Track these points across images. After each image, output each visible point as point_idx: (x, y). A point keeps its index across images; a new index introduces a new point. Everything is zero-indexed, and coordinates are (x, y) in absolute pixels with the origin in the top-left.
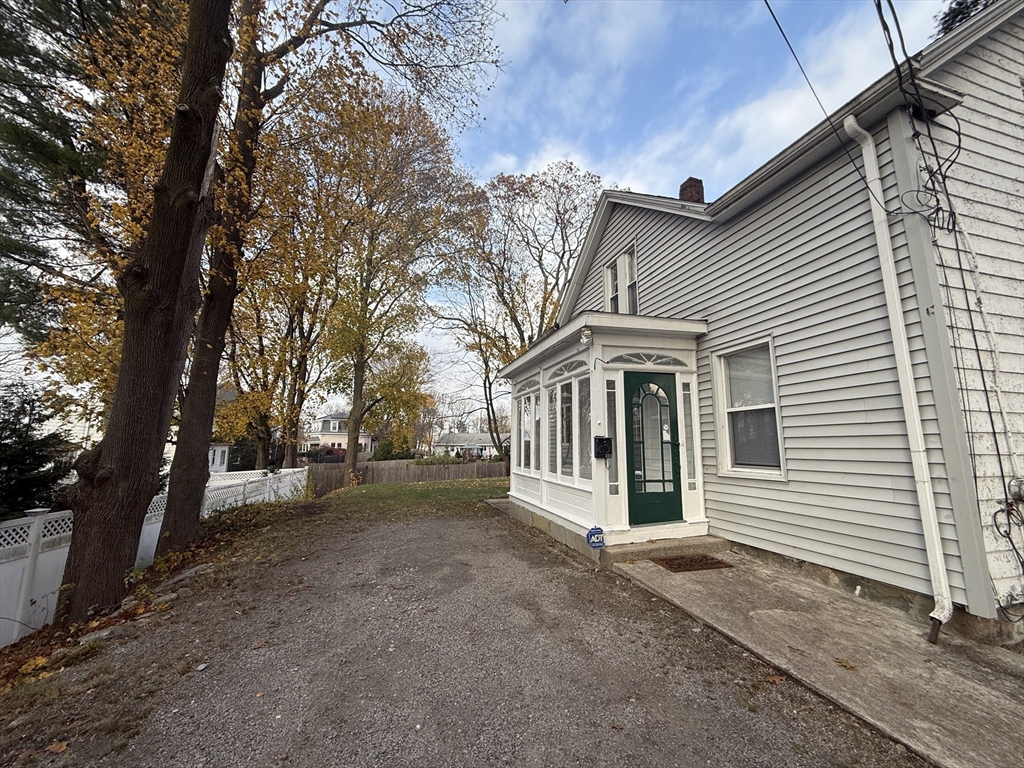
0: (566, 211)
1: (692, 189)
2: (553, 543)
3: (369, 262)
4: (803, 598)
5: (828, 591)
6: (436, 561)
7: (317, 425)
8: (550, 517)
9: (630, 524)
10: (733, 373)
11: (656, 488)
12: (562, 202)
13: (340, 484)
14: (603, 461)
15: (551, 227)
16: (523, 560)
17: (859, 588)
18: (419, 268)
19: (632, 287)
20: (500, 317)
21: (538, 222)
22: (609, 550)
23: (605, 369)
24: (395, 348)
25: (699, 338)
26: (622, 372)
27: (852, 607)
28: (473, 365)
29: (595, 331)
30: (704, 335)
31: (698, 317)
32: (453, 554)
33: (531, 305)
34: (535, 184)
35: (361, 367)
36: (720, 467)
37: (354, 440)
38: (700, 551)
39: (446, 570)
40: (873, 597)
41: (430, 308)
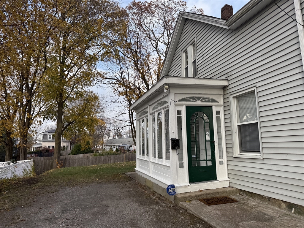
0: (169, 21)
1: (227, 10)
2: (154, 193)
3: (64, 48)
4: (267, 215)
5: (280, 211)
6: (92, 205)
7: (41, 137)
8: (153, 180)
9: (190, 182)
10: (241, 105)
11: (203, 164)
12: (167, 16)
13: (51, 167)
14: (175, 151)
15: (162, 29)
16: (137, 203)
17: (293, 209)
18: (91, 52)
19: (194, 62)
20: (137, 78)
21: (155, 26)
22: (178, 196)
23: (176, 105)
24: (80, 94)
25: (224, 88)
26: (184, 107)
27: (289, 218)
28: (123, 103)
29: (170, 86)
30: (226, 87)
31: (224, 77)
32: (101, 201)
33: (152, 71)
34: (152, 6)
35: (61, 104)
36: (234, 152)
37: (58, 144)
38: (224, 195)
39: (96, 209)
40: (300, 213)
41: (98, 73)
